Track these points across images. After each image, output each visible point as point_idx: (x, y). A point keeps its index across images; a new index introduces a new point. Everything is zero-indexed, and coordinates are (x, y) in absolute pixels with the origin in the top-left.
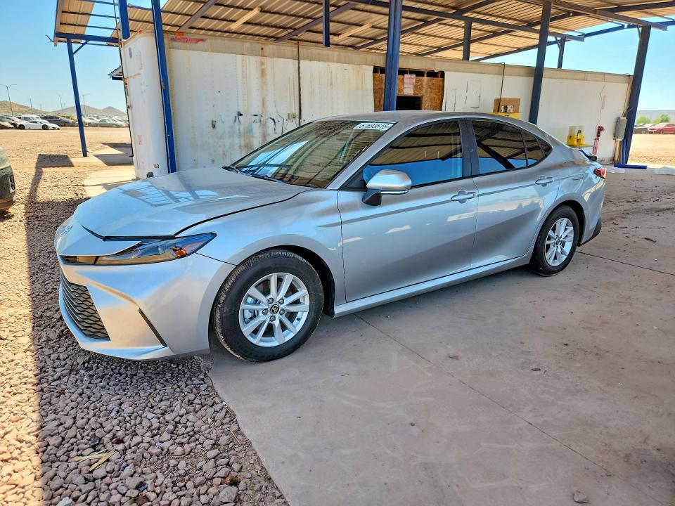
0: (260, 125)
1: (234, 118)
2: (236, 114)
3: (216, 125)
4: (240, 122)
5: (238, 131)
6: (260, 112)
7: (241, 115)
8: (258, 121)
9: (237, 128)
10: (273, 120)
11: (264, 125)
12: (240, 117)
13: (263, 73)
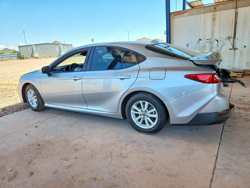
0: (210, 44)
1: (197, 42)
2: (198, 40)
3: (189, 45)
4: (200, 43)
5: (198, 47)
6: (210, 38)
7: (201, 40)
8: (209, 42)
9: (198, 46)
10: (217, 41)
11: (211, 43)
12: (200, 41)
13: (214, 19)
